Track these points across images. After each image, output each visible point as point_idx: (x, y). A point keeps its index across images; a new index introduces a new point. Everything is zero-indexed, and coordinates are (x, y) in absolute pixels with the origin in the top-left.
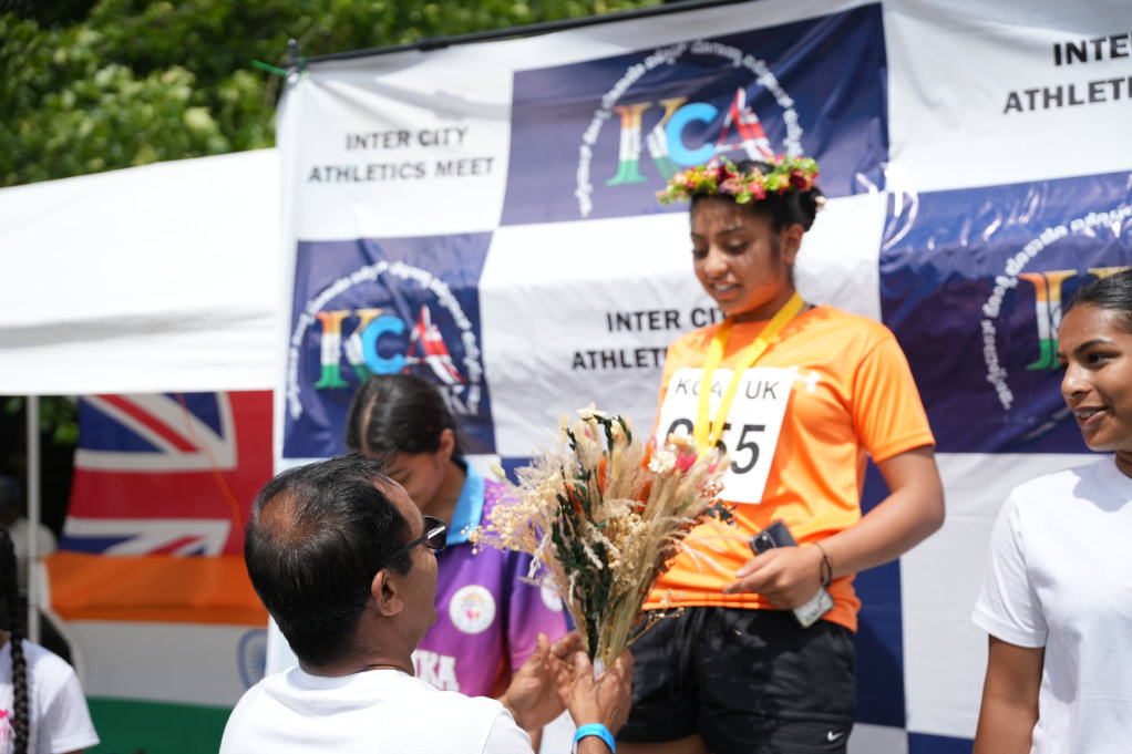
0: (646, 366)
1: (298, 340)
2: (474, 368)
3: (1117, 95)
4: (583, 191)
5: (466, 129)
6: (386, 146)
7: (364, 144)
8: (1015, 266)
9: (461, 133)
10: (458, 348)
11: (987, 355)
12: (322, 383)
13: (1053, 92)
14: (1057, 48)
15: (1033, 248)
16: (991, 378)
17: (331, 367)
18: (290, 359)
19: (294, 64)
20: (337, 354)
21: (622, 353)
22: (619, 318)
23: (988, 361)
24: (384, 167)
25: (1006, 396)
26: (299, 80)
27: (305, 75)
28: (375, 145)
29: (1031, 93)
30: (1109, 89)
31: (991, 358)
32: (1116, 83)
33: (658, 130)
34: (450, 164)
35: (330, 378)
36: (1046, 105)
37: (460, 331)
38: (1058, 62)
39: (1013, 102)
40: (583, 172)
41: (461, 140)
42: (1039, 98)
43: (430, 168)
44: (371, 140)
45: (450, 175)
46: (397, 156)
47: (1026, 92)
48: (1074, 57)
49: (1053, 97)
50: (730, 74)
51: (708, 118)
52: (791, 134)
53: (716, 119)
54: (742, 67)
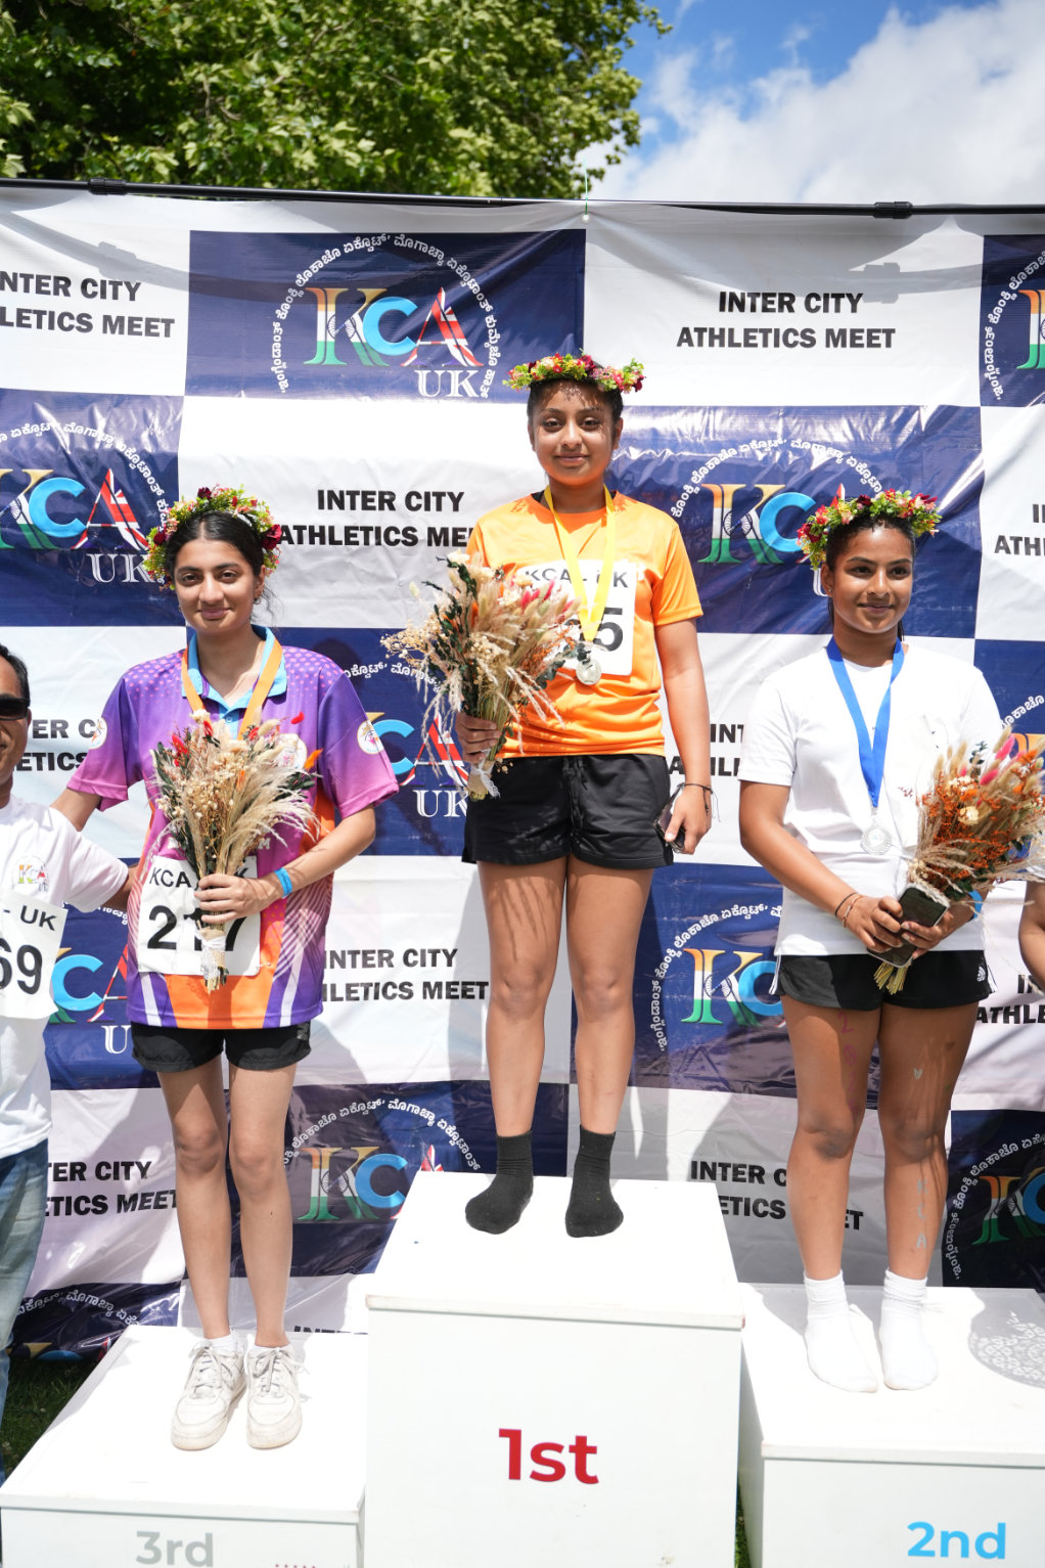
0: (357, 543)
3: (765, 344)
4: (278, 367)
5: (138, 285)
6: (40, 291)
7: (13, 287)
8: (698, 476)
9: (133, 290)
10: (150, 514)
13: (717, 333)
14: (723, 295)
15: (711, 464)
21: (332, 529)
22: (331, 494)
24: (40, 313)
28: (26, 289)
29: (700, 331)
30: (760, 337)
32: (765, 332)
33: (356, 316)
34: (121, 320)
36: (711, 344)
37: (154, 498)
38: (722, 309)
39: (685, 336)
40: (276, 348)
41: (132, 298)
42: (706, 335)
43: (97, 322)
44: (21, 282)
45: (121, 332)
46: (55, 303)
47: (696, 330)
48: (735, 307)
49: (717, 337)
50: (432, 272)
51: (408, 313)
52: (491, 338)
53: (414, 313)
54: (445, 267)
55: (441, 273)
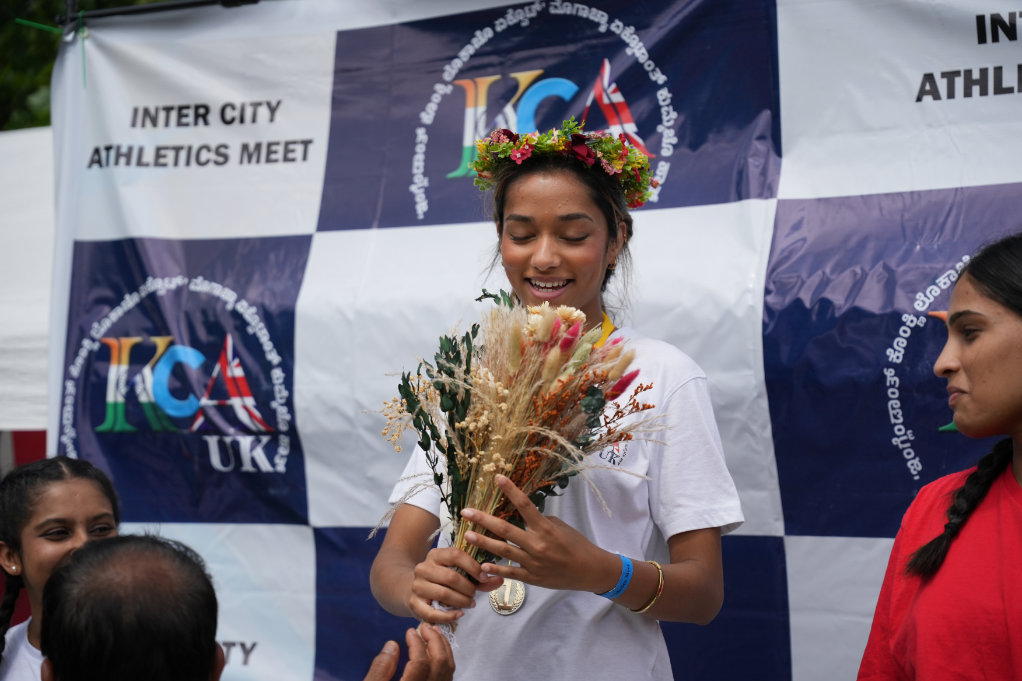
1: (75, 371)
2: (282, 413)
4: (419, 185)
5: (279, 103)
6: (180, 124)
7: (154, 123)
8: (923, 301)
9: (273, 110)
11: (891, 412)
12: (105, 426)
13: (976, 75)
14: (980, 19)
16: (895, 441)
17: (116, 405)
18: (64, 396)
19: (73, 19)
20: (123, 390)
23: (893, 421)
24: (177, 149)
25: (915, 465)
26: (75, 40)
27: (86, 32)
28: (167, 124)
29: (950, 76)
31: (896, 417)
33: (509, 109)
34: (258, 146)
35: (114, 422)
36: (968, 93)
37: (268, 367)
38: (982, 39)
39: (928, 87)
40: (419, 162)
41: (272, 120)
42: (959, 82)
43: (234, 153)
44: (162, 116)
45: (258, 161)
46: (193, 136)
47: (944, 75)
48: (1001, 34)
49: (976, 82)
50: (594, 42)
51: (567, 96)
52: (665, 118)
53: (576, 97)
54: (609, 33)
55: (605, 40)
